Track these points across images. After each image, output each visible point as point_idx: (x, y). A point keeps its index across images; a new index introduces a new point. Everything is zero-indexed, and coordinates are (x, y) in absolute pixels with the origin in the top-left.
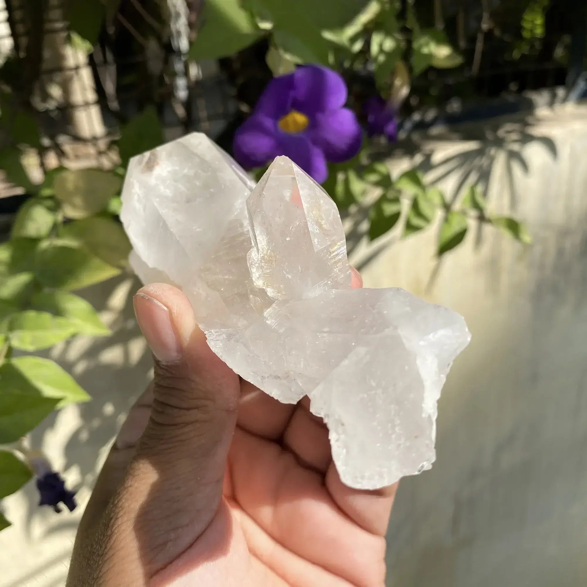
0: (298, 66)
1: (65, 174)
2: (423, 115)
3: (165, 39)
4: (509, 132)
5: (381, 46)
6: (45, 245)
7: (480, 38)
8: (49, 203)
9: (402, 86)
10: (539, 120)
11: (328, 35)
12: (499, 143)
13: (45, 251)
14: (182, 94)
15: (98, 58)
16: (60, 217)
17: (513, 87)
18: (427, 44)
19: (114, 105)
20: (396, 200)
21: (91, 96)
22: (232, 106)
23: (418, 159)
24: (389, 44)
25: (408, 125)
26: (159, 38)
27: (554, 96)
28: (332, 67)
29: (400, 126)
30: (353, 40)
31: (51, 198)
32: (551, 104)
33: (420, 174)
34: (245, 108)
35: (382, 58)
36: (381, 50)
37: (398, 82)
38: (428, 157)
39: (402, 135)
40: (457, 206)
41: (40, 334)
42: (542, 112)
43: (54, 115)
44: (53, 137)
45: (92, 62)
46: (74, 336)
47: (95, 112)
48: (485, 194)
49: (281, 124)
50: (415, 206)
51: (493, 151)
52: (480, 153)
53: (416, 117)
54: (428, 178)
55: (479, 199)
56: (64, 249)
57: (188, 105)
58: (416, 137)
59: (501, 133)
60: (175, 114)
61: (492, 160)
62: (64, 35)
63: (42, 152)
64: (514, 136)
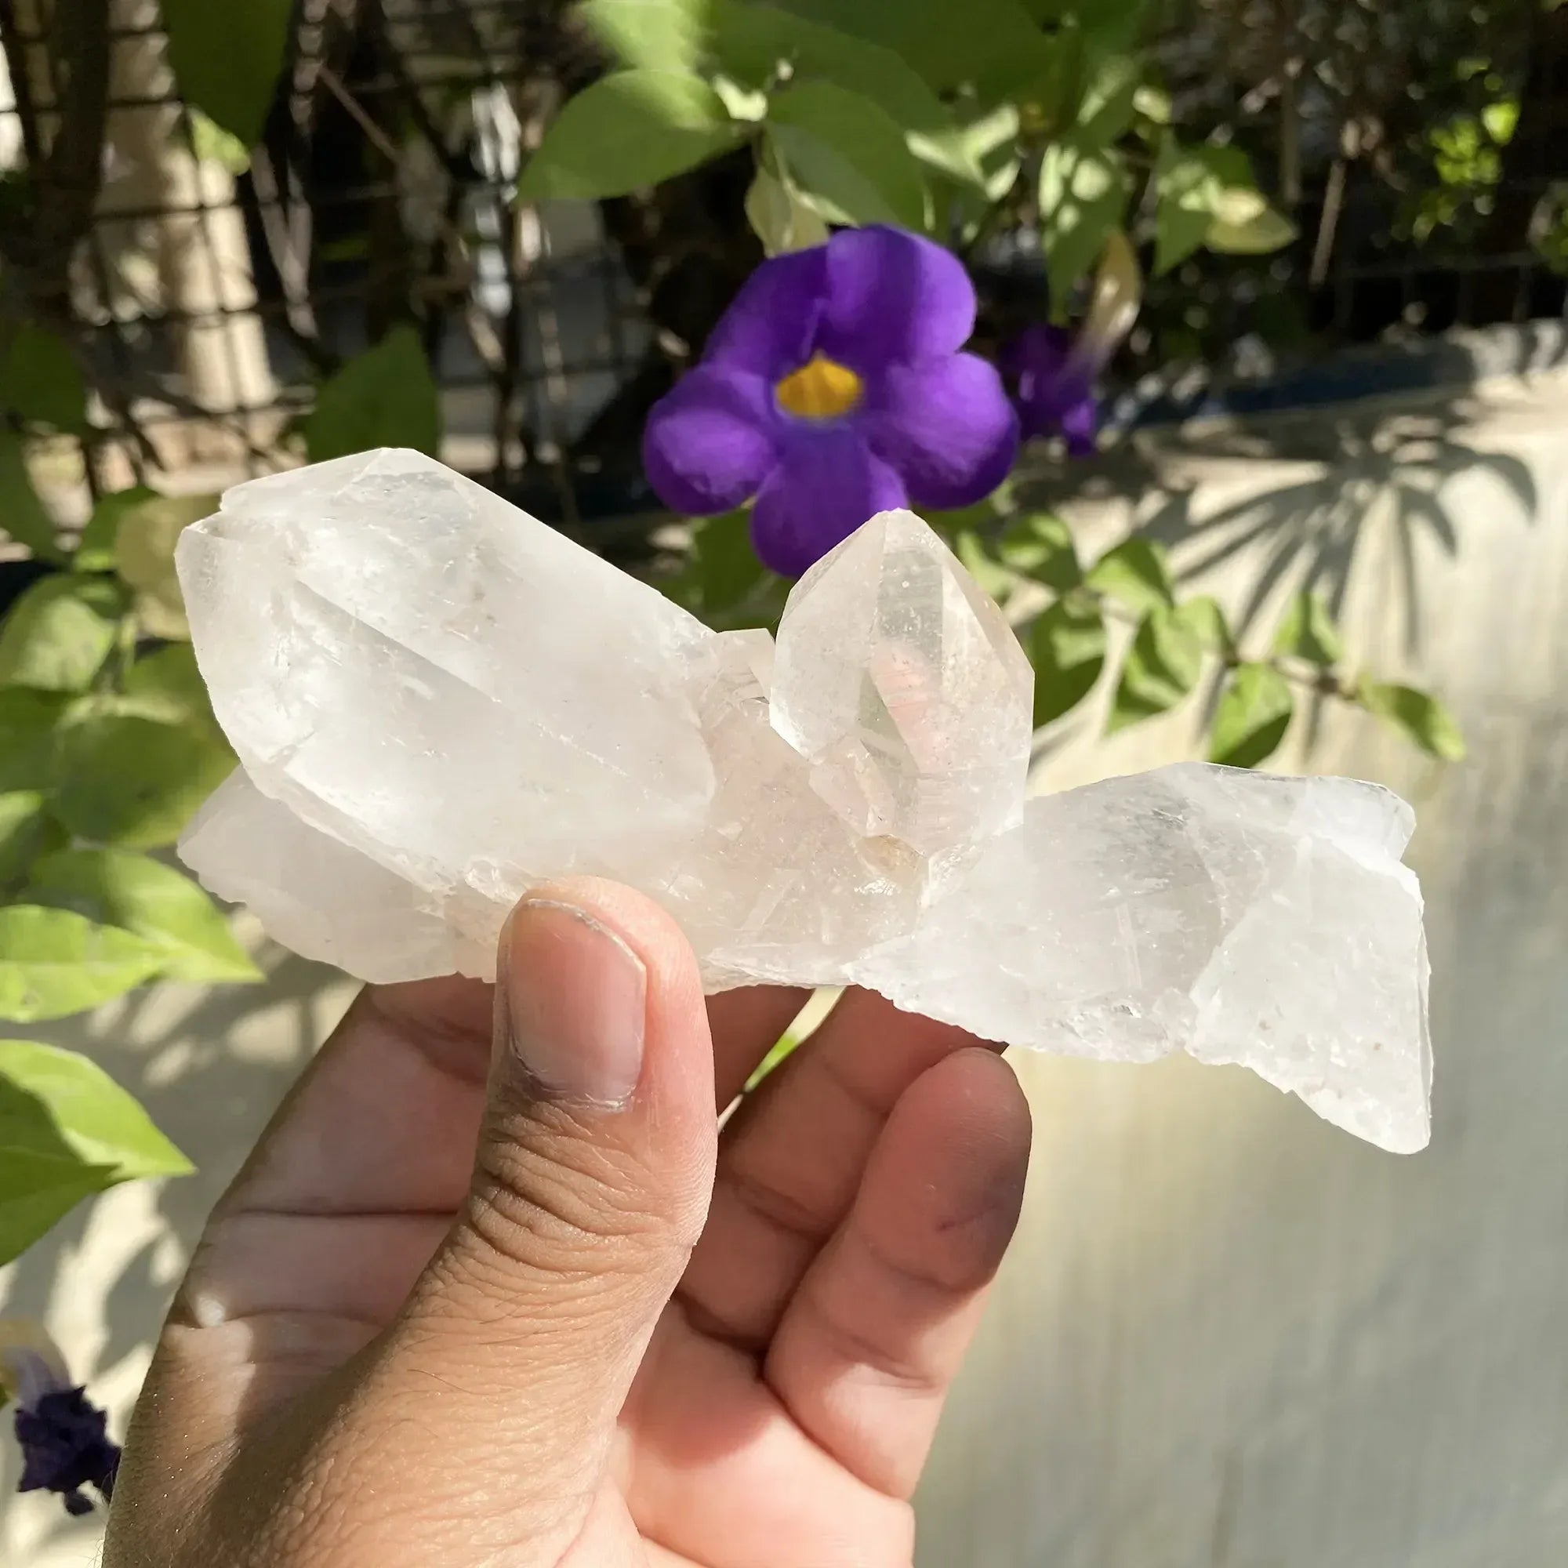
0: (834, 228)
1: (150, 510)
2: (1171, 382)
3: (454, 143)
4: (1407, 439)
5: (1067, 183)
6: (81, 710)
7: (1337, 174)
8: (101, 592)
9: (1118, 300)
10: (1490, 411)
11: (922, 147)
12: (1378, 469)
13: (80, 727)
14: (496, 296)
15: (265, 185)
16: (129, 633)
17: (1413, 314)
18: (1197, 185)
19: (303, 319)
20: (1092, 623)
21: (239, 292)
22: (635, 339)
23: (1152, 504)
24: (1090, 181)
25: (1126, 409)
26: (436, 139)
27: (1530, 345)
28: (934, 236)
29: (1106, 412)
30: (992, 162)
31: (108, 575)
32: (1521, 367)
33: (1157, 551)
34: (672, 345)
35: (1068, 218)
36: (1068, 194)
37: (1108, 289)
38: (1180, 499)
39: (1108, 437)
40: (1257, 645)
41: (50, 971)
42: (1496, 386)
43: (133, 335)
44: (120, 405)
45: (244, 193)
46: (152, 981)
47: (247, 335)
48: (1334, 609)
49: (782, 391)
50: (1145, 641)
51: (1361, 490)
52: (1324, 493)
53: (1150, 387)
54: (1177, 559)
55: (1321, 626)
56: (136, 725)
57: (511, 327)
58: (1145, 442)
59: (1382, 441)
60: (474, 349)
61: (1358, 514)
62: (171, 113)
63: (91, 443)
64: (1420, 451)
